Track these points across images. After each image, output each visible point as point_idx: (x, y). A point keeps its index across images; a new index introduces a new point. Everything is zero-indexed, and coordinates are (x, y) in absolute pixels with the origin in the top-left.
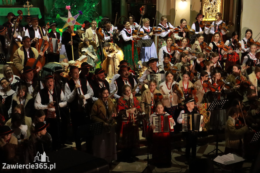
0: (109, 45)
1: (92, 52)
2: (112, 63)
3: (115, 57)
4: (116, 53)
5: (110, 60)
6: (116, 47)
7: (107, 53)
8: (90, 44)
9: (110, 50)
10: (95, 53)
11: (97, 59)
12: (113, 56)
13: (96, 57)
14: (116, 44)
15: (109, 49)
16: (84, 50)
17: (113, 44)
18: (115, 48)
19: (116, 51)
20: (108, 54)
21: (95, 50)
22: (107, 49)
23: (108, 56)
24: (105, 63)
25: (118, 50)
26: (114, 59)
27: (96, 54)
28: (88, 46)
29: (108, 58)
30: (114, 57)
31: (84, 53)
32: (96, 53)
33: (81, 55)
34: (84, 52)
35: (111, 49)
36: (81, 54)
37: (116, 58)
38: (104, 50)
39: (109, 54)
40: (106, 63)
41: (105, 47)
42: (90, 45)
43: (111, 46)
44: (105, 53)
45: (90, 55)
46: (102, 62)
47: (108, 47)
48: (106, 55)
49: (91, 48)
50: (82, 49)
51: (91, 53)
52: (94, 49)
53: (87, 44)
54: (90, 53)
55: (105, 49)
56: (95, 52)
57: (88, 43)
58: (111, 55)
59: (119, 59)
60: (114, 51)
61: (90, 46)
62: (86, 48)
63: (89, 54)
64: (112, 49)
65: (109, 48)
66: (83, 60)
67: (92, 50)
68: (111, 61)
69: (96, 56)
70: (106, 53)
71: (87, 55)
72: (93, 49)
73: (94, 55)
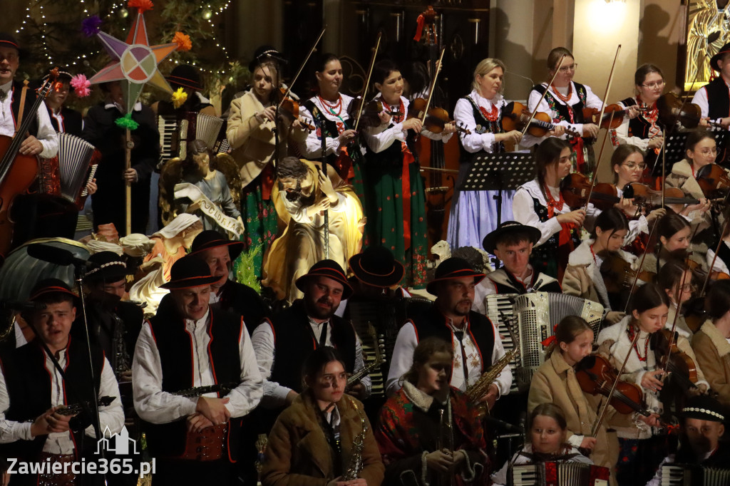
0: (301, 171)
1: (221, 199)
2: (310, 253)
3: (326, 225)
4: (334, 205)
5: (301, 237)
6: (333, 179)
7: (291, 205)
8: (214, 165)
9: (303, 193)
10: (232, 206)
11: (242, 231)
12: (318, 221)
13: (239, 224)
14: (330, 168)
15: (299, 188)
16: (184, 191)
17: (320, 164)
18: (327, 184)
19: (331, 198)
20: (293, 209)
21: (232, 195)
22: (294, 186)
23: (292, 220)
24: (277, 249)
25: (341, 193)
26: (322, 232)
27: (237, 213)
28: (205, 175)
29: (296, 226)
30: (322, 222)
31: (185, 206)
32: (237, 209)
33: (169, 217)
34: (187, 200)
35: (307, 189)
36: (172, 210)
37: (331, 232)
38: (276, 191)
39: (299, 210)
40: (283, 250)
41: (282, 177)
42: (212, 170)
43: (309, 176)
44: (282, 204)
45: (212, 215)
46: (265, 249)
47: (295, 180)
48: (286, 215)
49: (217, 186)
50: (177, 186)
51: (216, 207)
52: (231, 187)
53: (201, 164)
54: (212, 208)
55: (281, 188)
56: (235, 203)
57: (204, 159)
58: (306, 217)
59: (342, 236)
60: (324, 196)
61: (213, 176)
62: (194, 183)
63: (206, 211)
64: (311, 190)
65: (299, 185)
66: (181, 233)
67: (221, 194)
68: (308, 245)
69: (236, 218)
70: (283, 207)
71: (199, 212)
72: (223, 190)
73: (228, 213)
